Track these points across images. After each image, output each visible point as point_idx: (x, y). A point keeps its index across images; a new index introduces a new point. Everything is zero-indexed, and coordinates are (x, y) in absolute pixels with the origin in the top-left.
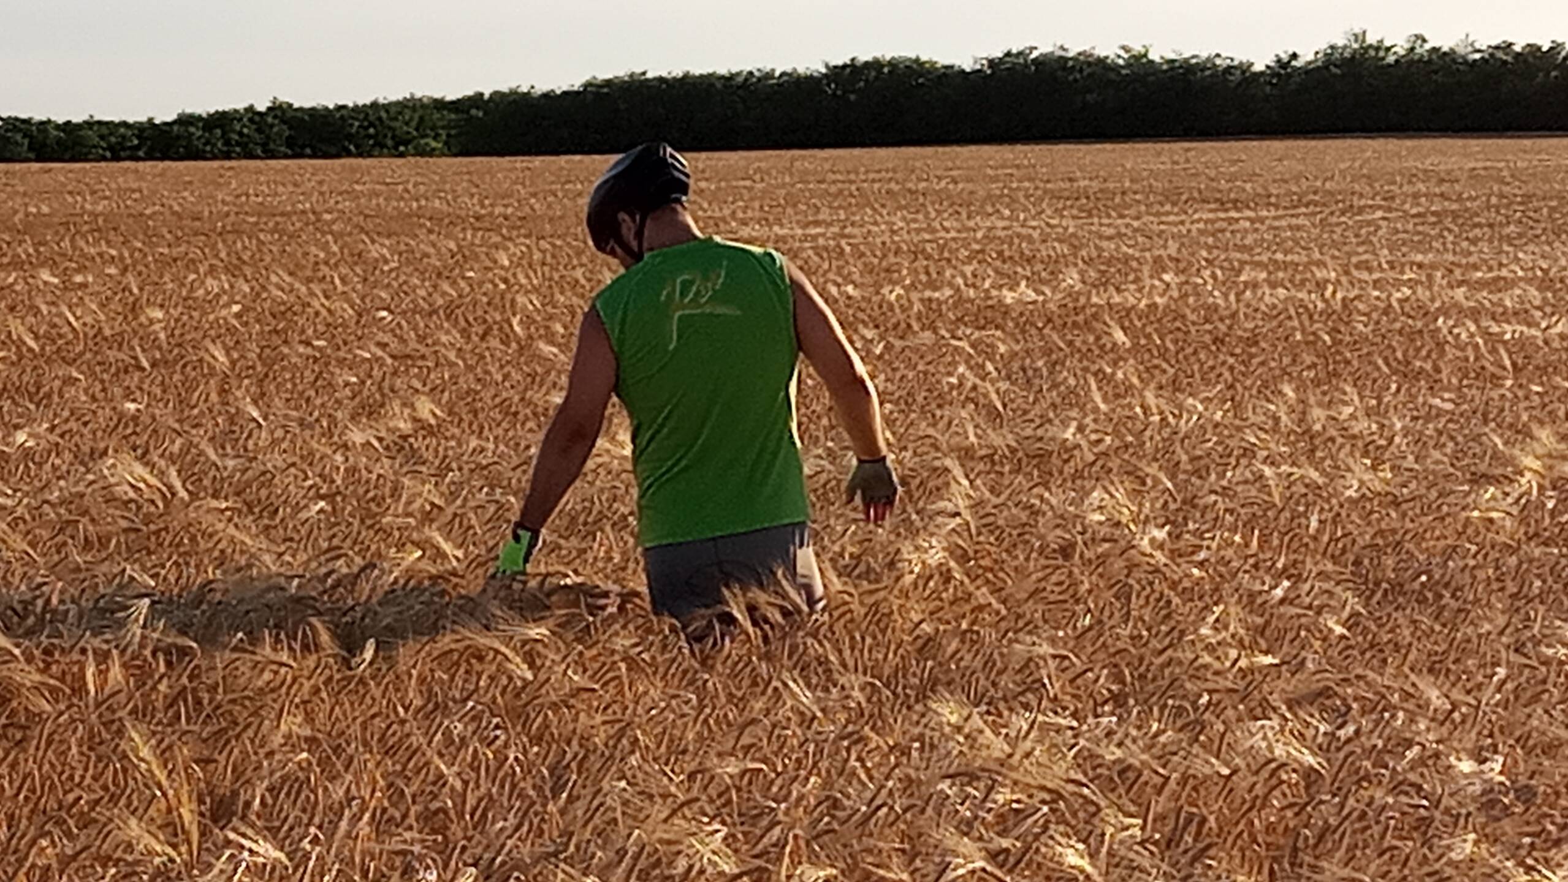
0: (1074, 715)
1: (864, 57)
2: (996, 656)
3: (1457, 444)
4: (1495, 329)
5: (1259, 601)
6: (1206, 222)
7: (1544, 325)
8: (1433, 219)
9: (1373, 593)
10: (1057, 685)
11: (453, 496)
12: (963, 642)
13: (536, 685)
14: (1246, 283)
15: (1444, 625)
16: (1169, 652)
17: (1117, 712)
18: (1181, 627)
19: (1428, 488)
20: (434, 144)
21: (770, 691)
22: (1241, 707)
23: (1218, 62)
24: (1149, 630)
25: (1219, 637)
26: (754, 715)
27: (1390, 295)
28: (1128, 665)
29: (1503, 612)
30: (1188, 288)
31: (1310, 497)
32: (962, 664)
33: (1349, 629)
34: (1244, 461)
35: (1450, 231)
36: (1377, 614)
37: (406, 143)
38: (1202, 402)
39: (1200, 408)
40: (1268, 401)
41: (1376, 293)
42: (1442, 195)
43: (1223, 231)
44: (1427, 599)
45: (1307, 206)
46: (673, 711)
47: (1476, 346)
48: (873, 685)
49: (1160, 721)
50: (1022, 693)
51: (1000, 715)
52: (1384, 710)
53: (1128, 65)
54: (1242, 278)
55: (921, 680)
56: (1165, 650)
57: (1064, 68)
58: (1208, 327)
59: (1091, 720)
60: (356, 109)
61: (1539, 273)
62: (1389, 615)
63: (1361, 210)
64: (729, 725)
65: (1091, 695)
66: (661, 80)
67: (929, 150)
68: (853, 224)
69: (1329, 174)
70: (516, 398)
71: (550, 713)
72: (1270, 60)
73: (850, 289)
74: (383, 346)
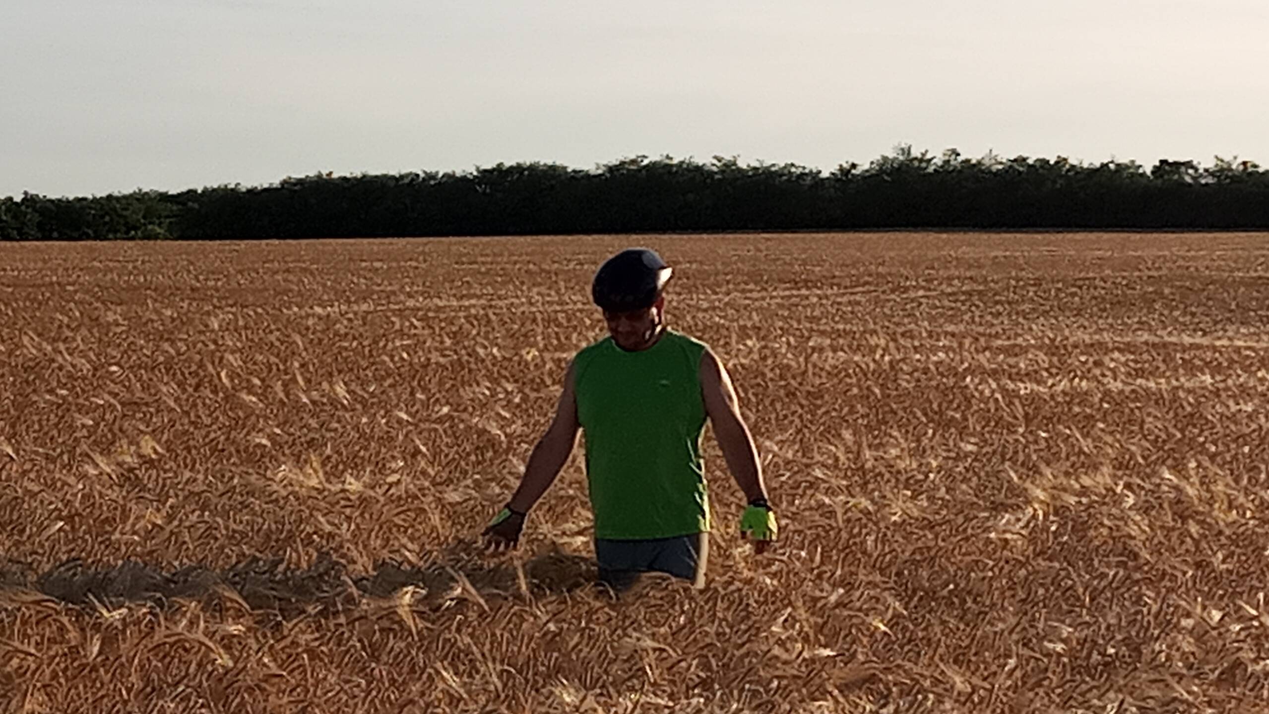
0: (671, 697)
1: (508, 163)
2: (609, 648)
3: (979, 478)
4: (1011, 386)
5: (819, 605)
6: (782, 298)
7: (1050, 382)
8: (963, 298)
9: (911, 599)
10: (657, 672)
11: (170, 518)
12: (582, 635)
13: (235, 671)
14: (814, 349)
15: (967, 625)
16: (747, 646)
17: (705, 694)
18: (757, 625)
19: (956, 515)
20: (158, 230)
21: (425, 676)
22: (804, 691)
23: (793, 170)
24: (731, 628)
25: (787, 634)
26: (411, 696)
27: (928, 357)
28: (714, 656)
29: (1015, 614)
30: (767, 352)
31: (864, 521)
32: (582, 655)
33: (891, 628)
34: (809, 492)
35: (977, 307)
36: (914, 616)
37: (136, 228)
38: (777, 444)
39: (776, 448)
40: (831, 444)
41: (918, 356)
42: (971, 278)
43: (797, 305)
44: (953, 603)
45: (864, 285)
46: (346, 693)
47: (997, 400)
48: (509, 672)
49: (738, 701)
50: (629, 679)
51: (610, 697)
52: (918, 692)
53: (722, 172)
54: (811, 344)
55: (548, 668)
56: (743, 644)
57: (670, 172)
58: (783, 383)
59: (684, 701)
60: (95, 200)
61: (1047, 341)
62: (924, 617)
63: (906, 290)
64: (391, 703)
65: (684, 680)
66: (344, 179)
67: (559, 238)
68: (500, 298)
69: (880, 260)
70: (222, 438)
71: (246, 696)
72: (834, 168)
73: (495, 350)
74: (115, 395)
